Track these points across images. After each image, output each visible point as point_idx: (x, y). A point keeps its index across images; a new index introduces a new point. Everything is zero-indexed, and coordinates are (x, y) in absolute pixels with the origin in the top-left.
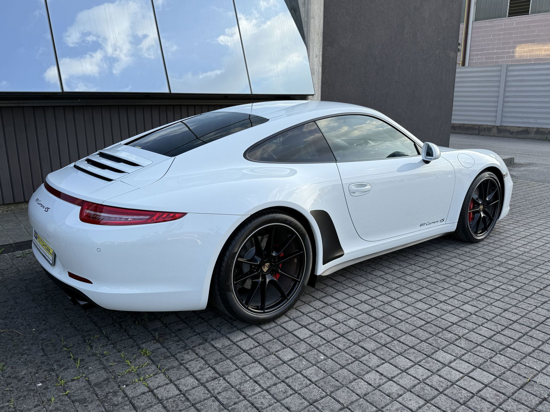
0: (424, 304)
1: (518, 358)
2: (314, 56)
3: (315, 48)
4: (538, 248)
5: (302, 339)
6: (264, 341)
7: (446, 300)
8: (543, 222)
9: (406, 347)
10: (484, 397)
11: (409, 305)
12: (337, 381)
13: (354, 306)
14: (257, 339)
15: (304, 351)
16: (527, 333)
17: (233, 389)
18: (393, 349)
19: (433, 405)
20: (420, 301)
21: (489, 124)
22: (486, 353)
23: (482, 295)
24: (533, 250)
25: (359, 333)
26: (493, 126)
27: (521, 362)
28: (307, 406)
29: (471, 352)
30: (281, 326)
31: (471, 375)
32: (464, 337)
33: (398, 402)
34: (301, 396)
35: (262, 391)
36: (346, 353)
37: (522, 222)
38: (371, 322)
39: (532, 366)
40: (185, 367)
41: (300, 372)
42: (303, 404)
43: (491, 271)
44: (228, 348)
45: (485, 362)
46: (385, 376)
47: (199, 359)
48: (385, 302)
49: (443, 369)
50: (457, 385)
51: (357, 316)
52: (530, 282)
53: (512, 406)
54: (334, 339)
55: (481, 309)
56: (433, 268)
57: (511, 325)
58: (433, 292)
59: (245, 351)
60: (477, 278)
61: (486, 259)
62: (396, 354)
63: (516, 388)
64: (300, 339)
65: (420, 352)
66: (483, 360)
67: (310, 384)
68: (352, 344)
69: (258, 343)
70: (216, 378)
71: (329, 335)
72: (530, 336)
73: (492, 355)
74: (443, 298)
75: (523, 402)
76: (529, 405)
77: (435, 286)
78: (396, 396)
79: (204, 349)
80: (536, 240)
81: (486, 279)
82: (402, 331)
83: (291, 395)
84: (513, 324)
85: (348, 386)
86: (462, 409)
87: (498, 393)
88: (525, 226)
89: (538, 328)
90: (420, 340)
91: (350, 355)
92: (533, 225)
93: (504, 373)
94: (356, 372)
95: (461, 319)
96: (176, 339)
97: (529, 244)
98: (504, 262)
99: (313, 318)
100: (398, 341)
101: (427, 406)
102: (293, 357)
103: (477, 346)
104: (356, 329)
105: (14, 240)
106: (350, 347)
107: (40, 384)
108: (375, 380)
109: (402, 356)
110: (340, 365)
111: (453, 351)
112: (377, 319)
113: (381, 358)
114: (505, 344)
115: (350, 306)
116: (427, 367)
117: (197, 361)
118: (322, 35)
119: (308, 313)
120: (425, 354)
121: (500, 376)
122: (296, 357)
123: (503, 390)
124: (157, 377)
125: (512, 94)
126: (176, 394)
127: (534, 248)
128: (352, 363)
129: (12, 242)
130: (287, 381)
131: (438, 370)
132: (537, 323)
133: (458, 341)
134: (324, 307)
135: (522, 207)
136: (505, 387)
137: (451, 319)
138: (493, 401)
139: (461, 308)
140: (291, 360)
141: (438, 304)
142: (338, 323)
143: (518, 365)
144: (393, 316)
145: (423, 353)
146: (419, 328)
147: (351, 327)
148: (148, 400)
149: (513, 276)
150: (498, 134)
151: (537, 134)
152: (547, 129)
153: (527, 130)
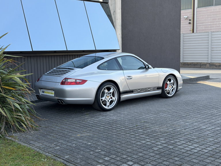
2: (119, 34)
3: (119, 31)
21: (205, 62)
118: (121, 26)
125: (215, 46)
150: (210, 67)
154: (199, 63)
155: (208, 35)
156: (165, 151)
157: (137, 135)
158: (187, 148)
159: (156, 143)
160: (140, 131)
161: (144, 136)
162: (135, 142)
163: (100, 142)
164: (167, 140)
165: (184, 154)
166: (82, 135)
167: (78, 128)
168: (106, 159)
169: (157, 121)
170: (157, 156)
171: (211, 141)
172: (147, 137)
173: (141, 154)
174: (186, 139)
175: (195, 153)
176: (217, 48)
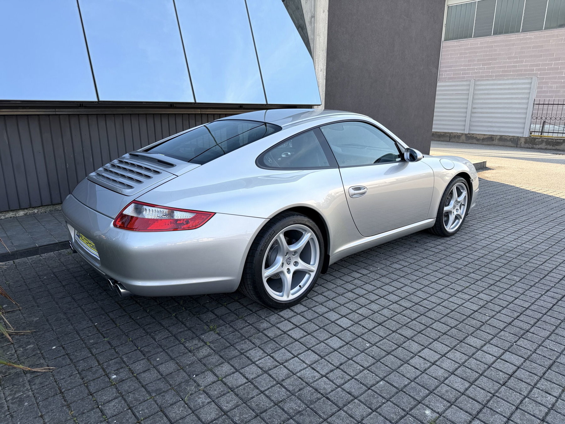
0: (445, 294)
1: (539, 342)
2: (320, 70)
3: (320, 63)
4: (528, 241)
5: (345, 328)
6: (311, 331)
7: (463, 290)
8: (525, 218)
9: (439, 334)
10: (520, 378)
11: (432, 295)
12: (387, 366)
13: (384, 296)
14: (305, 329)
15: (351, 339)
16: (540, 318)
17: (294, 376)
18: (428, 335)
19: (477, 386)
20: (440, 291)
21: (459, 132)
22: (510, 337)
23: (492, 285)
24: (524, 243)
25: (395, 321)
26: (462, 133)
27: (543, 345)
28: (366, 391)
29: (497, 337)
30: (323, 316)
31: (502, 357)
32: (487, 323)
33: (446, 384)
34: (358, 381)
35: (322, 377)
36: (388, 340)
37: (508, 219)
38: (403, 311)
39: (553, 348)
40: (245, 356)
41: (351, 359)
42: (361, 388)
43: (494, 263)
44: (280, 337)
45: (512, 346)
46: (428, 361)
47: (256, 348)
48: (410, 293)
49: (477, 353)
50: (493, 367)
51: (389, 306)
52: (530, 272)
53: (546, 386)
54: (374, 328)
55: (495, 298)
56: (443, 261)
57: (524, 311)
58: (450, 283)
59: (296, 340)
60: (483, 269)
61: (487, 253)
62: (432, 340)
63: (545, 369)
64: (343, 328)
65: (452, 337)
66: (510, 344)
67: (363, 370)
68: (391, 332)
69: (306, 332)
70: (277, 366)
71: (369, 324)
72: (544, 321)
73: (516, 339)
74: (460, 289)
75: (555, 381)
76: (560, 384)
77: (450, 277)
78: (443, 379)
79: (259, 338)
80: (524, 235)
81: (492, 271)
82: (432, 319)
83: (349, 380)
84: (525, 310)
85: (397, 370)
86: (503, 389)
87: (531, 374)
88: (511, 222)
89: (548, 314)
90: (450, 327)
91: (392, 342)
92: (518, 221)
93: (531, 355)
94: (401, 358)
95: (480, 307)
96: (231, 329)
97: (519, 239)
98: (502, 254)
99: (350, 308)
100: (431, 328)
101: (473, 388)
102: (342, 345)
103: (501, 331)
104: (391, 318)
105: (58, 239)
106: (390, 335)
107: (115, 376)
108: (420, 364)
109: (438, 341)
110: (385, 351)
111: (481, 336)
112: (407, 309)
113: (420, 344)
114: (524, 329)
115: (380, 296)
116: (462, 351)
117: (255, 350)
118: (326, 51)
119: (345, 304)
120: (458, 340)
121: (528, 358)
122: (345, 345)
123: (534, 371)
124: (222, 367)
125: (479, 106)
126: (244, 382)
127: (525, 242)
128: (395, 349)
129: (57, 242)
130: (342, 367)
131: (473, 354)
132: (547, 310)
133: (483, 327)
134: (357, 298)
135: (504, 206)
136: (535, 368)
137: (472, 307)
138: (528, 381)
139: (477, 296)
140: (340, 347)
141: (456, 294)
142: (373, 312)
143: (541, 347)
144: (421, 306)
145: (456, 339)
146: (446, 315)
147: (387, 316)
148: (220, 389)
149: (514, 267)
150: (467, 140)
151: (500, 141)
152: (509, 136)
153: (492, 138)
154: (448, 133)
155: (469, 85)
176: (482, 108)
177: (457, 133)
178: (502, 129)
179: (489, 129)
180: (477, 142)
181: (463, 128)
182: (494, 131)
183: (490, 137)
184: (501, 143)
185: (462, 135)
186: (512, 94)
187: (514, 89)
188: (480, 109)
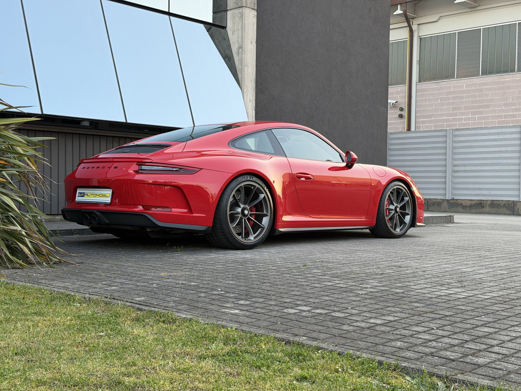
3: (249, 93)
21: (439, 198)
26: (443, 200)
118: (255, 82)
125: (461, 162)
150: (449, 209)
151: (492, 207)
152: (503, 201)
153: (481, 203)
156: (385, 296)
157: (309, 275)
158: (439, 293)
159: (361, 286)
160: (315, 271)
161: (326, 277)
162: (308, 283)
163: (221, 282)
164: (385, 283)
165: (434, 300)
166: (172, 274)
167: (159, 266)
168: (242, 302)
169: (352, 261)
170: (368, 301)
171: (492, 286)
172: (335, 279)
173: (327, 298)
174: (432, 282)
175: (460, 298)
176: (465, 165)
177: (437, 199)
178: (493, 192)
179: (477, 192)
180: (463, 211)
181: (442, 192)
182: (483, 195)
183: (478, 202)
184: (494, 210)
185: (442, 202)
186: (500, 146)
187: (501, 140)
188: (463, 166)
